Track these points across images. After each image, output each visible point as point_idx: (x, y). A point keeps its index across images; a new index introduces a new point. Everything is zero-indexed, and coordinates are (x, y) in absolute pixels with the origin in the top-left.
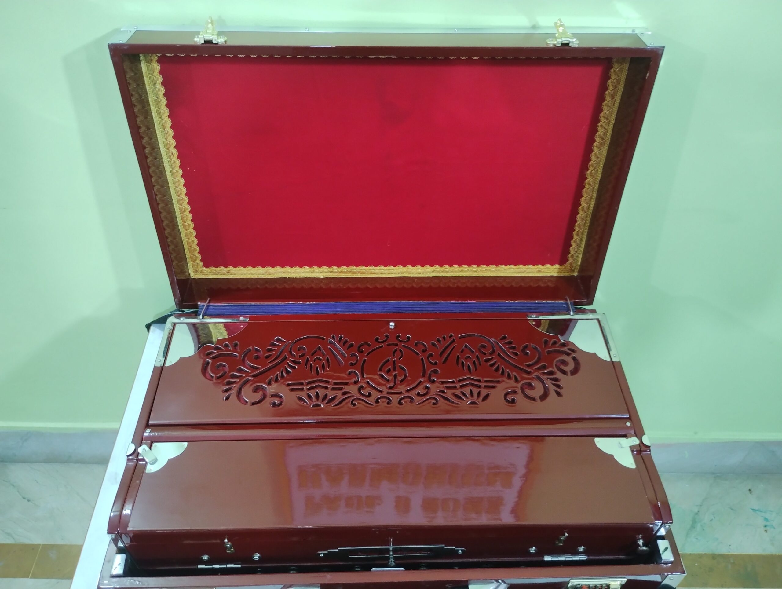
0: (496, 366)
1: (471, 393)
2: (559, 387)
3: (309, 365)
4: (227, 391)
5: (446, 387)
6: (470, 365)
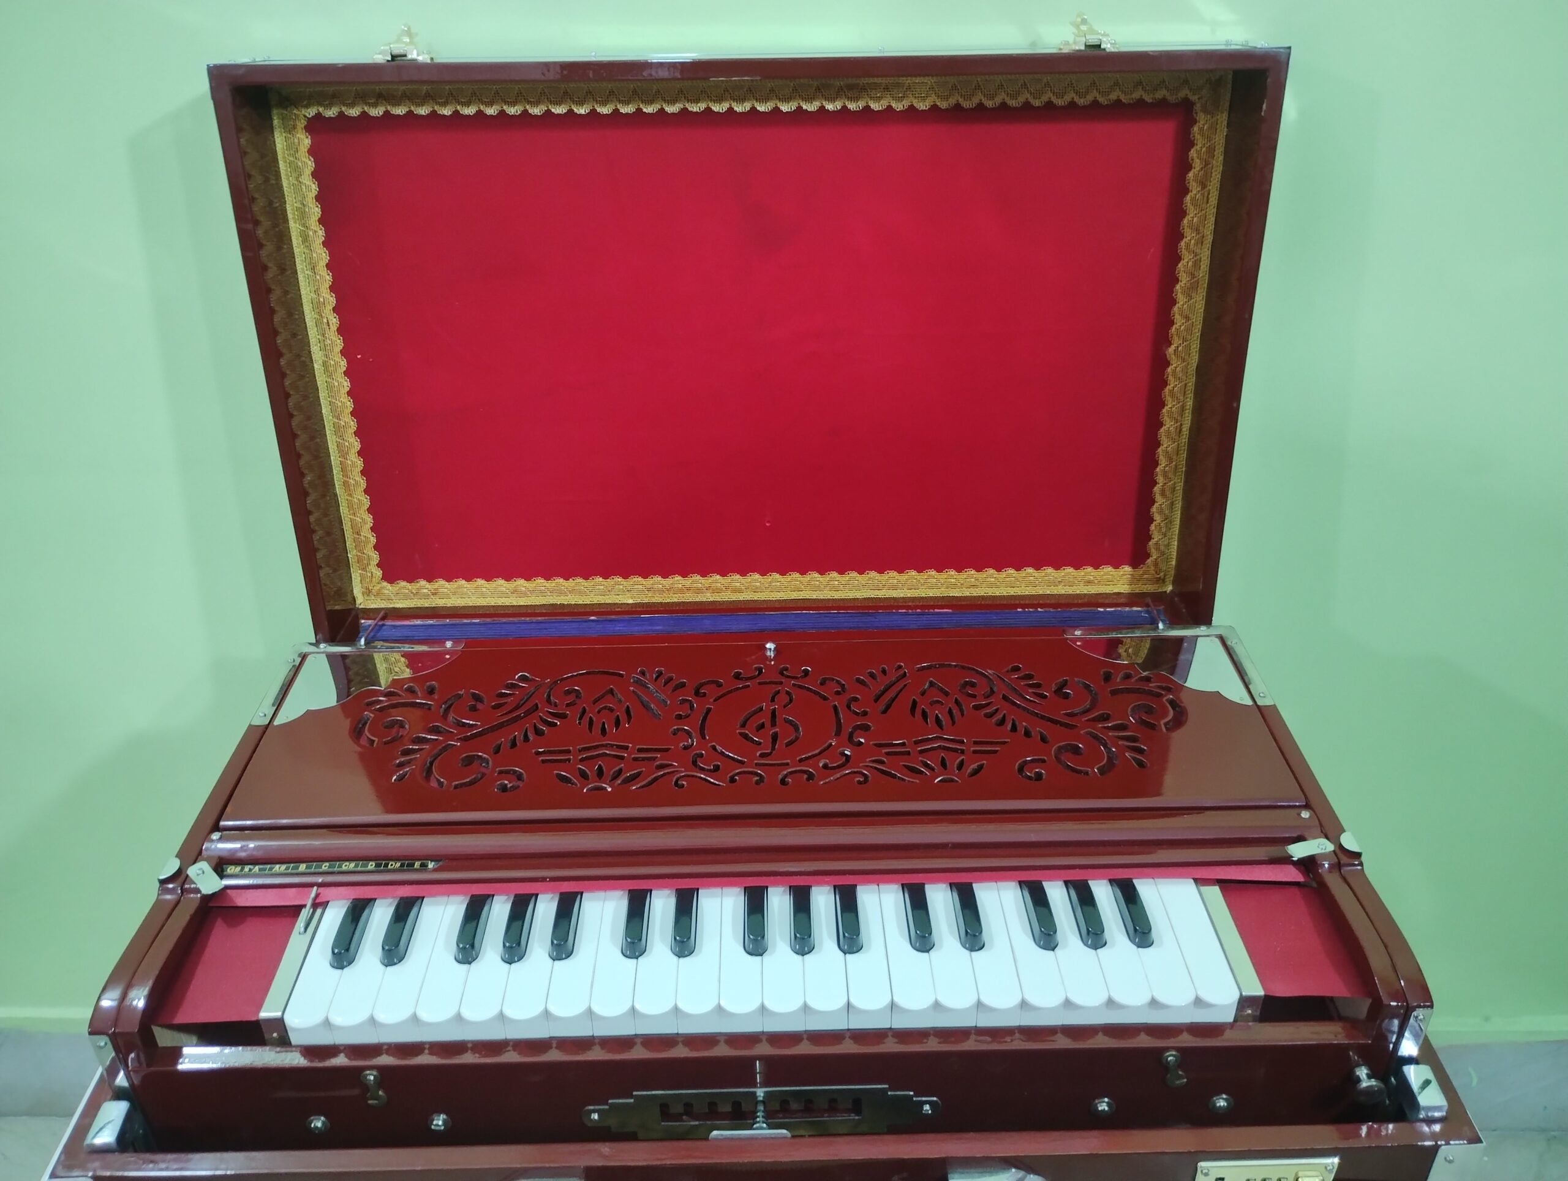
0: (998, 717)
1: (943, 764)
2: (1140, 751)
3: (586, 719)
4: (401, 765)
5: (888, 754)
6: (939, 715)
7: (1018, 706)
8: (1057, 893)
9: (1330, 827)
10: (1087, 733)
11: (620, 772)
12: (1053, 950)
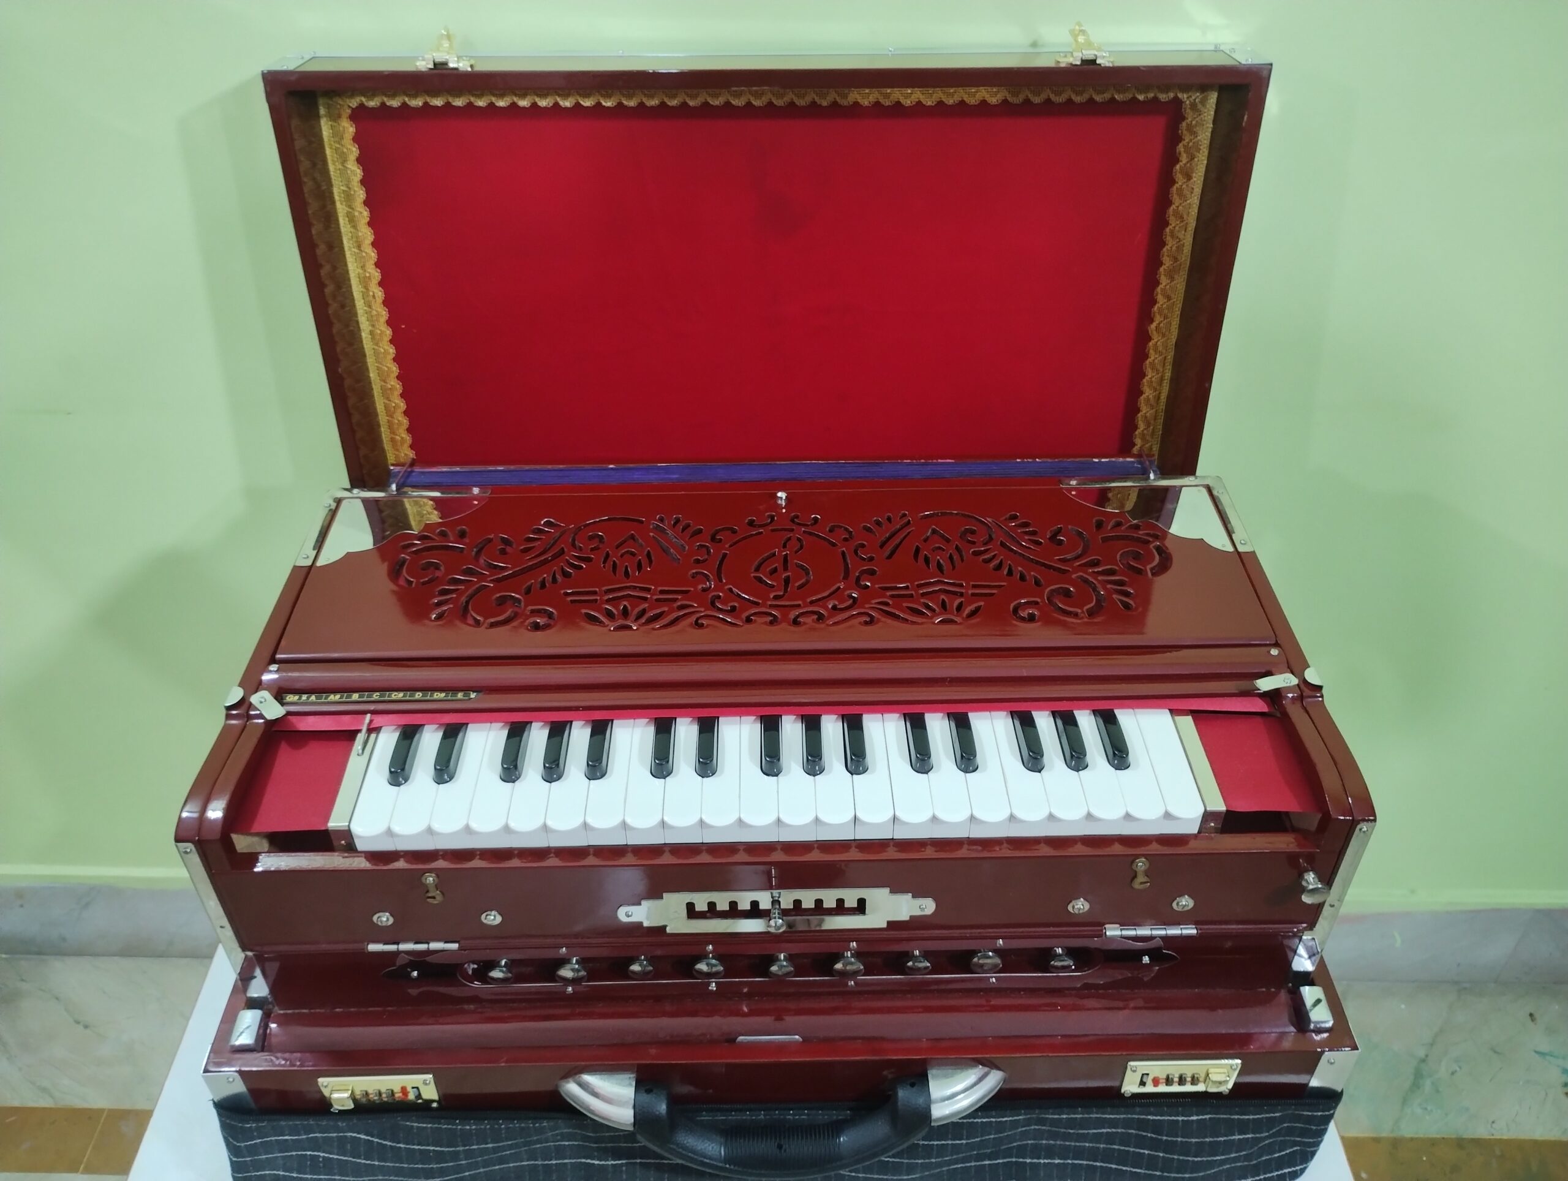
0: (996, 562)
1: (943, 605)
2: (1127, 594)
3: (610, 563)
4: (439, 604)
5: (892, 596)
6: (941, 561)
7: (1015, 552)
8: (1044, 722)
9: (1295, 662)
10: (1078, 577)
11: (644, 612)
12: (1040, 772)
